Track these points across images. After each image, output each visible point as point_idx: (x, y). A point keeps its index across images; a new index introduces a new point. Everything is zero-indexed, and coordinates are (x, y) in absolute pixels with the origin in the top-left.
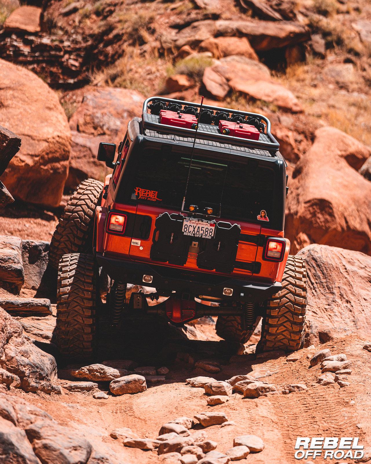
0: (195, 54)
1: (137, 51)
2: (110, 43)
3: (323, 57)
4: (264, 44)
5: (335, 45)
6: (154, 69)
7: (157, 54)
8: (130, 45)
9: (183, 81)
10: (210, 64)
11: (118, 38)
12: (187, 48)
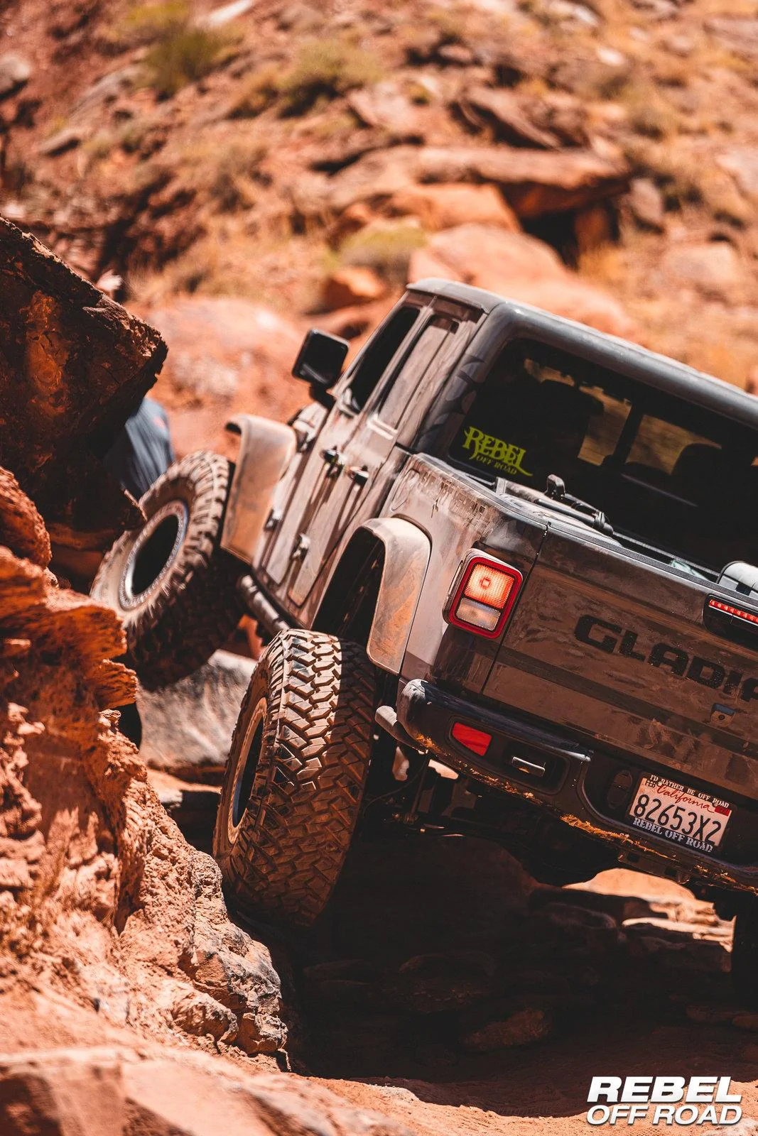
0: (379, 225)
1: (233, 224)
2: (164, 210)
3: (658, 230)
4: (531, 202)
5: (681, 202)
6: (283, 261)
7: (286, 227)
8: (215, 213)
9: (363, 283)
10: (422, 244)
11: (185, 199)
12: (359, 211)
